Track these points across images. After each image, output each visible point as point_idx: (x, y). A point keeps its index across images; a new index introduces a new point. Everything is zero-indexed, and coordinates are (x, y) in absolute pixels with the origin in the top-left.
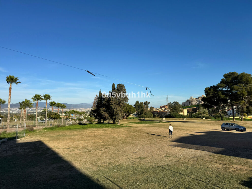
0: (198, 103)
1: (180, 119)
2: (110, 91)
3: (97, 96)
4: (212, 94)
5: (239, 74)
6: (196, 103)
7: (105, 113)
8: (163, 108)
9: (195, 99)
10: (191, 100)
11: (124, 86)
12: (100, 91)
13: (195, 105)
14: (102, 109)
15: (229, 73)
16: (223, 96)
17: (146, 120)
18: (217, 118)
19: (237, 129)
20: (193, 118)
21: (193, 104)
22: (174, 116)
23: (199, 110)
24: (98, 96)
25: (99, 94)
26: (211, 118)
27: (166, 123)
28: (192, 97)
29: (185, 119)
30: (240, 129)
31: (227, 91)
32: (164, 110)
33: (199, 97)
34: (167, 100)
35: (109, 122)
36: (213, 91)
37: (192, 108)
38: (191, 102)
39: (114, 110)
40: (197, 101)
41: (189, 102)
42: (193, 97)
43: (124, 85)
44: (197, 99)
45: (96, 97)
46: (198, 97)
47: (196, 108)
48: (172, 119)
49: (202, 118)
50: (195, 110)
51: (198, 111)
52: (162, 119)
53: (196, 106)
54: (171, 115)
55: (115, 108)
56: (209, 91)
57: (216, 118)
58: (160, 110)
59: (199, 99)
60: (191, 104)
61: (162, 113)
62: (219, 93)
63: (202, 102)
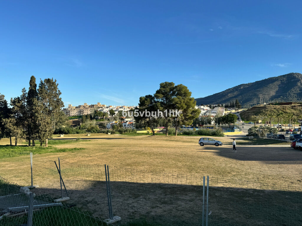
0: (77, 113)
1: (83, 136)
4: (148, 105)
5: (176, 85)
6: (77, 114)
7: (15, 127)
9: (74, 108)
10: (69, 109)
13: (75, 117)
18: (123, 133)
21: (72, 115)
23: (83, 123)
28: (70, 105)
29: (90, 135)
33: (80, 106)
36: (150, 101)
37: (72, 120)
38: (69, 112)
40: (77, 111)
41: (67, 112)
42: (72, 105)
44: (76, 107)
46: (78, 106)
47: (77, 120)
50: (76, 123)
51: (81, 124)
52: (60, 136)
53: (77, 117)
59: (80, 108)
60: (69, 114)
62: (158, 105)
63: (83, 113)
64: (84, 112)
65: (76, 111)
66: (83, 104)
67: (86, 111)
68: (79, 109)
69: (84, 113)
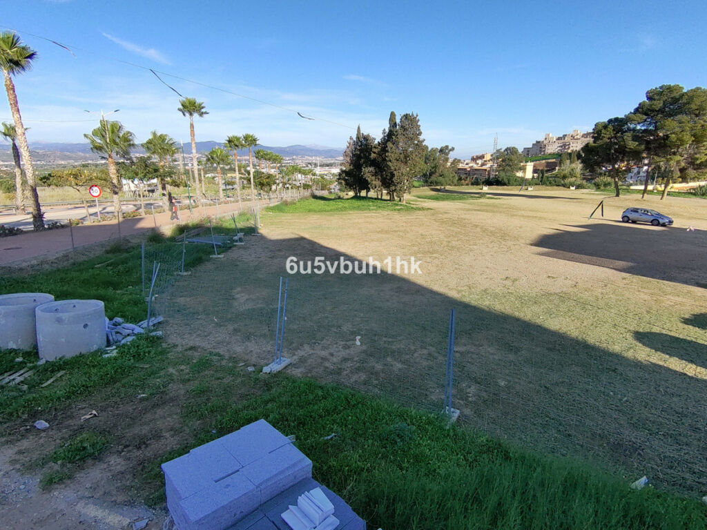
0: (559, 148)
2: (385, 130)
3: (351, 138)
4: (609, 139)
5: (685, 91)
6: (557, 150)
7: (373, 178)
8: (480, 162)
9: (555, 140)
10: (545, 142)
11: (418, 118)
12: (359, 128)
13: (553, 156)
14: (367, 171)
15: (661, 88)
16: (632, 145)
17: (447, 191)
18: (602, 188)
19: (655, 222)
20: (547, 185)
21: (549, 151)
22: (506, 181)
23: (560, 166)
24: (355, 140)
25: (357, 135)
26: (589, 188)
27: (493, 198)
28: (549, 135)
29: (532, 189)
30: (661, 221)
31: (645, 131)
32: (482, 165)
33: (565, 136)
34: (496, 144)
35: (380, 197)
36: (614, 130)
37: (544, 161)
38: (545, 148)
39: (395, 172)
40: (559, 145)
41: (541, 148)
42: (551, 135)
43: (417, 116)
44: (559, 139)
45: (349, 140)
46: (562, 136)
47: (554, 160)
48: (504, 189)
49: (569, 188)
50: (551, 167)
51: (557, 168)
52: (482, 189)
54: (500, 179)
55: (396, 170)
56: (603, 131)
57: (599, 188)
58: (471, 165)
59: (564, 139)
60: (544, 151)
61: (476, 172)
62: (625, 137)
63: (569, 148)
64: (570, 146)
65: (557, 145)
66: (572, 133)
67: (574, 145)
68: (562, 141)
69: (571, 149)
